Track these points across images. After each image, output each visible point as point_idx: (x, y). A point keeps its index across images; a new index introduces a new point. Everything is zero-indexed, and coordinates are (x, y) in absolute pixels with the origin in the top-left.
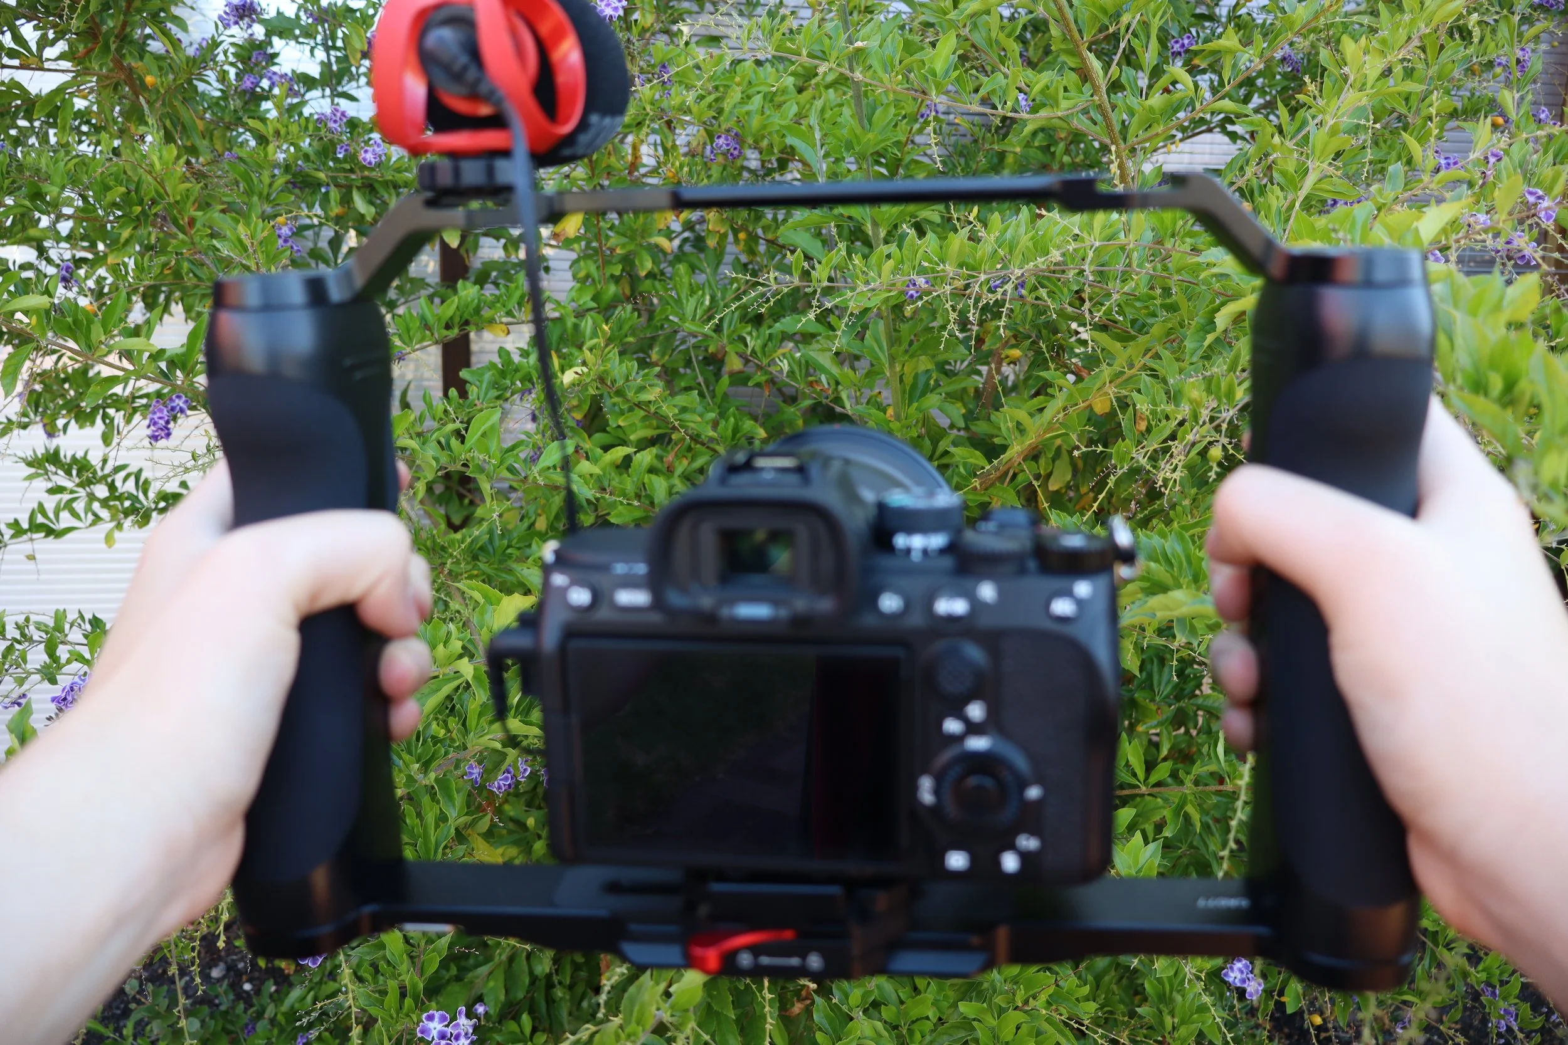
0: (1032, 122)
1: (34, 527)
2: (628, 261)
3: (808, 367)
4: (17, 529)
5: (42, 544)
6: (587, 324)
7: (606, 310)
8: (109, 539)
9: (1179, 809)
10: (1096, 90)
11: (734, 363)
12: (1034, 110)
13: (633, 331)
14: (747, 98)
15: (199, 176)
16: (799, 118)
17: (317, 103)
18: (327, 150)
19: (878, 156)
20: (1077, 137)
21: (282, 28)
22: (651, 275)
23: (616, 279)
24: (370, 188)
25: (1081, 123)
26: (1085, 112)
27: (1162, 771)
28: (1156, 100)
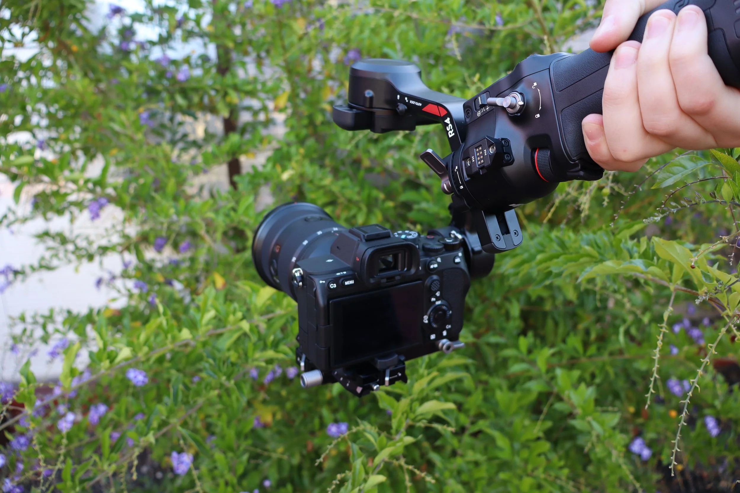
0: (504, 30)
1: (41, 267)
2: (311, 118)
3: (402, 162)
4: (33, 269)
5: (45, 274)
6: (293, 150)
7: (301, 142)
8: (76, 270)
9: (602, 369)
10: (535, 11)
11: (366, 163)
12: (505, 23)
13: (315, 151)
14: (361, 32)
15: (101, 92)
16: (389, 38)
17: (156, 53)
18: (162, 74)
19: (428, 55)
20: (527, 36)
21: (137, 18)
22: (323, 123)
23: (306, 127)
24: (184, 92)
25: (529, 29)
26: (531, 23)
27: (592, 350)
28: (567, 14)
